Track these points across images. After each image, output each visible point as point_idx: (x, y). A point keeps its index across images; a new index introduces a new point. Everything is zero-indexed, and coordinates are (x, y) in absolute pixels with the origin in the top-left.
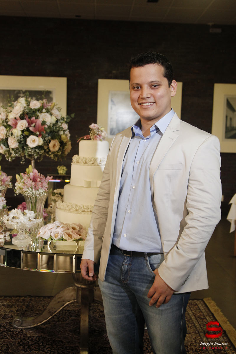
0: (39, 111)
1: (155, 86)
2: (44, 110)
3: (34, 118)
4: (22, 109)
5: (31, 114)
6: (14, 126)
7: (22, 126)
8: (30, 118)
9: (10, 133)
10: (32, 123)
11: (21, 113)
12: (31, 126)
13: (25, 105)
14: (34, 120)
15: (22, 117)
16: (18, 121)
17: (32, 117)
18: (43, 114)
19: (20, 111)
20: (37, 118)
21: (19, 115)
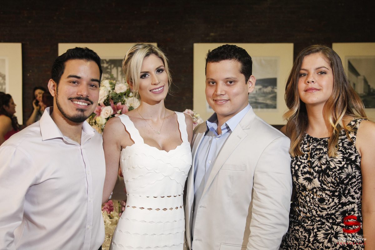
0: (125, 95)
1: (231, 82)
2: (131, 94)
3: (119, 104)
4: (106, 94)
5: (116, 99)
6: (98, 114)
7: (106, 113)
8: (115, 103)
9: (94, 121)
10: (118, 110)
11: (105, 98)
12: (117, 113)
13: (110, 89)
14: (119, 106)
15: (107, 102)
16: (102, 108)
17: (118, 102)
18: (130, 99)
19: (105, 96)
20: (123, 103)
21: (103, 100)
